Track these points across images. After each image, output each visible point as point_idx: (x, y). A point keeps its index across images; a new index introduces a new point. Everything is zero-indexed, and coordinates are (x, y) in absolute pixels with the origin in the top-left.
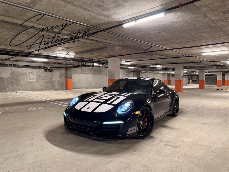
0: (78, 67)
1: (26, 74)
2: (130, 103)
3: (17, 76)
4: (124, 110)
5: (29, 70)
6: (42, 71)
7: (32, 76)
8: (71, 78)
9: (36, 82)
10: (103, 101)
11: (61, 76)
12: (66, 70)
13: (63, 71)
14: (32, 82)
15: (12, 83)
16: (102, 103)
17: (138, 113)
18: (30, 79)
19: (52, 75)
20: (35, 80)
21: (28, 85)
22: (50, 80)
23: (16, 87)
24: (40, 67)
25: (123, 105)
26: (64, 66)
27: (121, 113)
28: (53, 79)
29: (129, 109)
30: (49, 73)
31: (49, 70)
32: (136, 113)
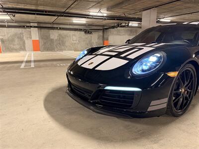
0: (114, 28)
1: (70, 35)
2: (159, 55)
3: (63, 38)
4: (145, 68)
5: (72, 33)
6: (83, 33)
7: (75, 38)
8: (107, 40)
9: (78, 44)
10: (114, 54)
11: (98, 38)
12: (103, 32)
13: (101, 33)
14: (75, 43)
15: (60, 44)
16: (111, 57)
17: (172, 74)
18: (73, 41)
19: (91, 37)
20: (78, 41)
21: (72, 46)
22: (89, 42)
23: (63, 48)
24: (80, 30)
25: (146, 59)
26: (101, 28)
27: (140, 73)
28: (92, 41)
29: (155, 67)
30: (89, 35)
31: (88, 32)
32: (168, 75)
